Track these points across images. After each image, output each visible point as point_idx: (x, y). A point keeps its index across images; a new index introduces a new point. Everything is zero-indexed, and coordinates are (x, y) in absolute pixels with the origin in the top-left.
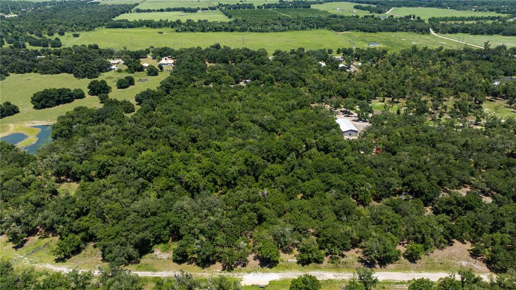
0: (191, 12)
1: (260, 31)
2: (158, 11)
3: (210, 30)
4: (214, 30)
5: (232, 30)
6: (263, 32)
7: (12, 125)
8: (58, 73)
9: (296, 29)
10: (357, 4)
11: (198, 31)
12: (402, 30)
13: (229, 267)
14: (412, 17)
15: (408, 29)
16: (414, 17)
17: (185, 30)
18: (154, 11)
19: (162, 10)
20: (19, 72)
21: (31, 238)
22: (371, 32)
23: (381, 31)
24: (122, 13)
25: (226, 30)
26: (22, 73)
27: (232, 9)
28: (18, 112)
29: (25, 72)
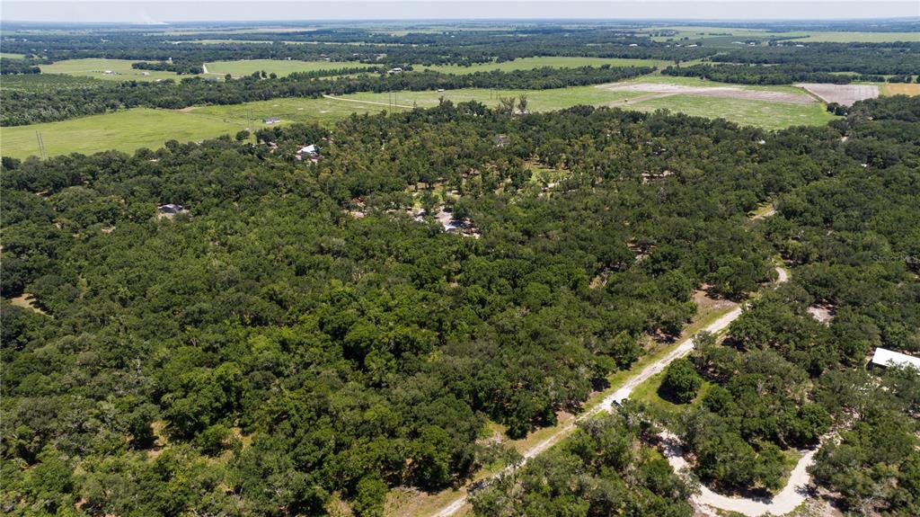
9: (86, 114)
10: (137, 62)
12: (276, 96)
13: (575, 409)
14: (260, 75)
15: (285, 94)
16: (264, 75)
22: (233, 103)
23: (247, 100)
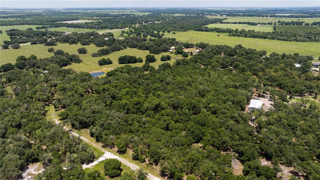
0: (253, 25)
1: (285, 40)
2: (233, 23)
3: (250, 36)
4: (253, 37)
5: (265, 38)
6: (287, 41)
7: (105, 68)
8: (145, 50)
11: (242, 36)
17: (235, 35)
18: (231, 23)
19: (235, 23)
20: (131, 47)
21: (63, 109)
24: (211, 23)
25: (261, 37)
26: (132, 48)
27: (284, 25)
28: (112, 64)
29: (133, 48)
